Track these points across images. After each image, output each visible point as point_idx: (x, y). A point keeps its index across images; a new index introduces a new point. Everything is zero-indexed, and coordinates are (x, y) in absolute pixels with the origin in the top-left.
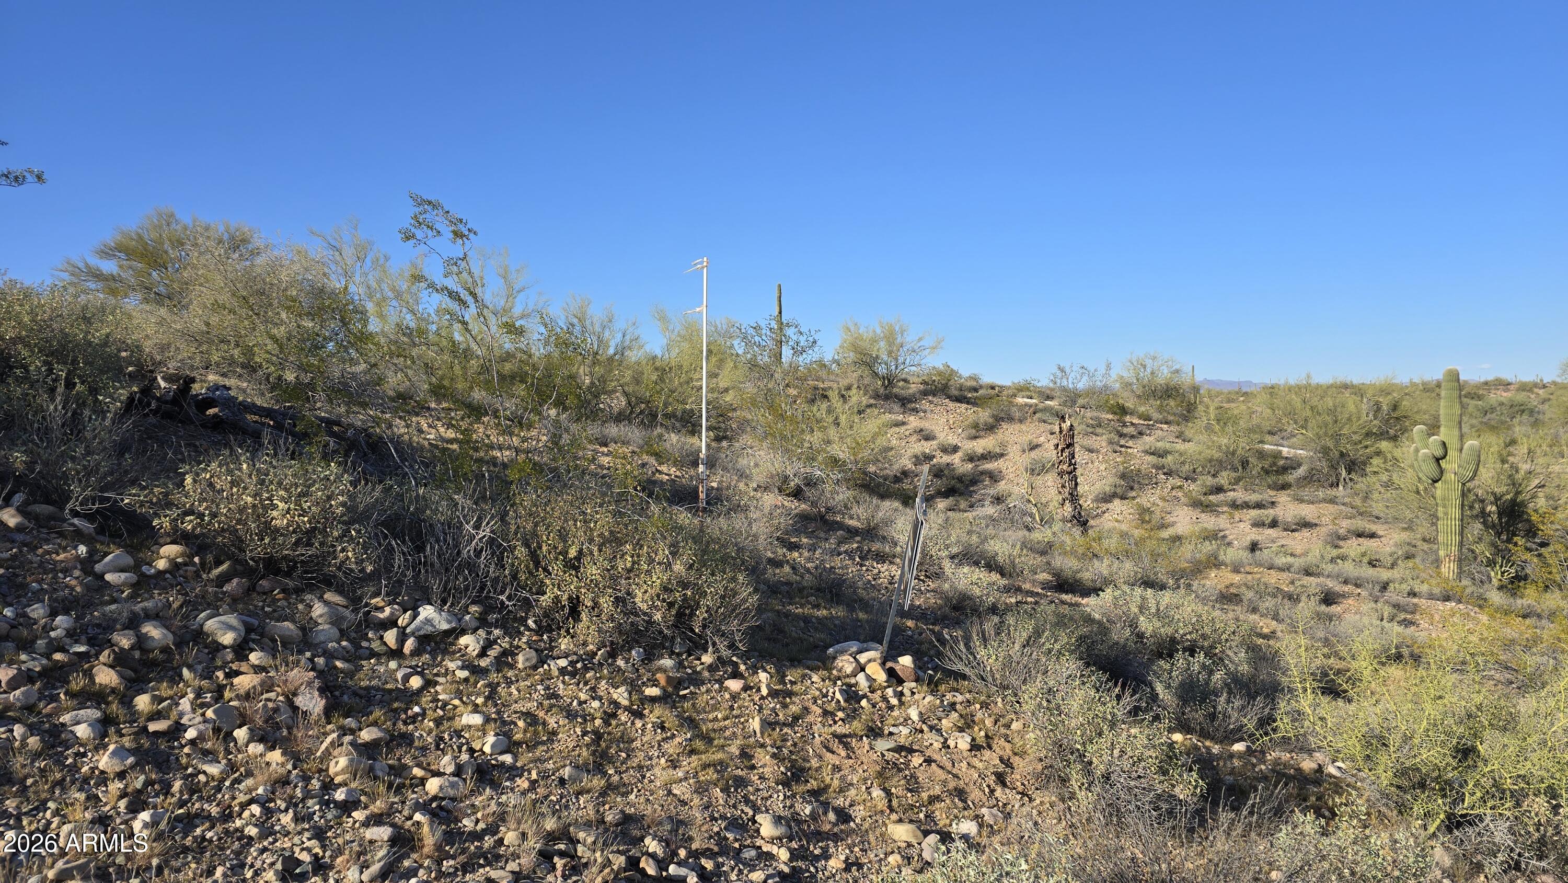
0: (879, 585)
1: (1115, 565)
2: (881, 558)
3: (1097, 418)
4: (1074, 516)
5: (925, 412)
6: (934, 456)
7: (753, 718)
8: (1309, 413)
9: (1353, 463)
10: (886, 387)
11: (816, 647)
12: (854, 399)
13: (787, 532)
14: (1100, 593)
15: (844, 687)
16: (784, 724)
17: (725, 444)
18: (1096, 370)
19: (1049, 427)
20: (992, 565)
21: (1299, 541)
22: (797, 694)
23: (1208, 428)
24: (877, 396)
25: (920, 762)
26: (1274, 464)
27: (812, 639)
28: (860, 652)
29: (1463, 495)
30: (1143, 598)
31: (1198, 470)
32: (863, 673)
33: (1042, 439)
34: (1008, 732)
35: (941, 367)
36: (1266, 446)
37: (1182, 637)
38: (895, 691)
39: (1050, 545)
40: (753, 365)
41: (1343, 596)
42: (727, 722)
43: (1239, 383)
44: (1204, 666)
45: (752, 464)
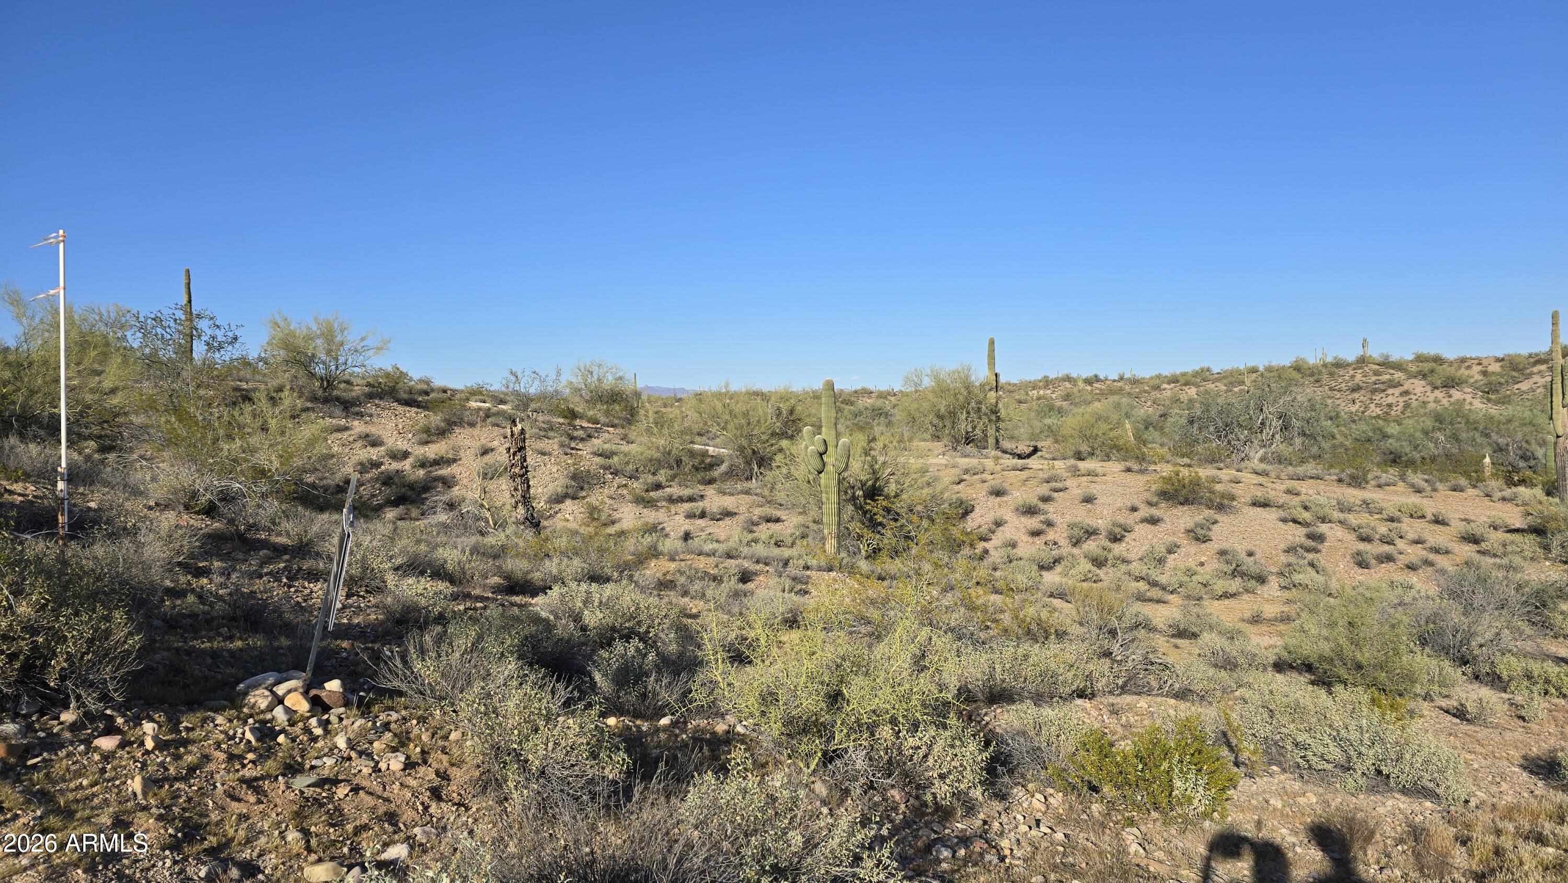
0: (311, 606)
1: (564, 563)
2: (314, 576)
3: (549, 422)
4: (527, 518)
5: (371, 416)
6: (382, 463)
7: (133, 778)
8: (728, 417)
9: (762, 459)
10: (325, 389)
11: (226, 684)
12: (287, 402)
13: (192, 556)
14: (548, 591)
15: (257, 725)
16: (176, 779)
17: (112, 457)
18: (547, 376)
19: (502, 431)
20: (439, 573)
21: (722, 529)
22: (195, 742)
23: (649, 431)
24: (314, 399)
25: (346, 792)
26: (703, 462)
27: (220, 676)
28: (278, 682)
29: (839, 482)
30: (589, 593)
31: (640, 470)
32: (280, 707)
33: (496, 443)
34: (446, 744)
35: (390, 369)
36: (696, 446)
37: (621, 626)
38: (320, 721)
39: (503, 548)
40: (152, 361)
41: (756, 574)
42: (95, 789)
43: (674, 390)
44: (638, 650)
45: (148, 478)
